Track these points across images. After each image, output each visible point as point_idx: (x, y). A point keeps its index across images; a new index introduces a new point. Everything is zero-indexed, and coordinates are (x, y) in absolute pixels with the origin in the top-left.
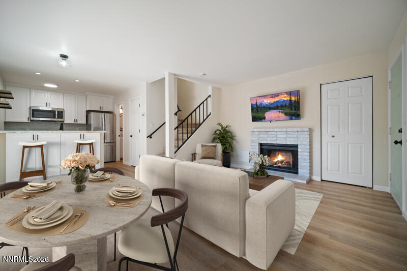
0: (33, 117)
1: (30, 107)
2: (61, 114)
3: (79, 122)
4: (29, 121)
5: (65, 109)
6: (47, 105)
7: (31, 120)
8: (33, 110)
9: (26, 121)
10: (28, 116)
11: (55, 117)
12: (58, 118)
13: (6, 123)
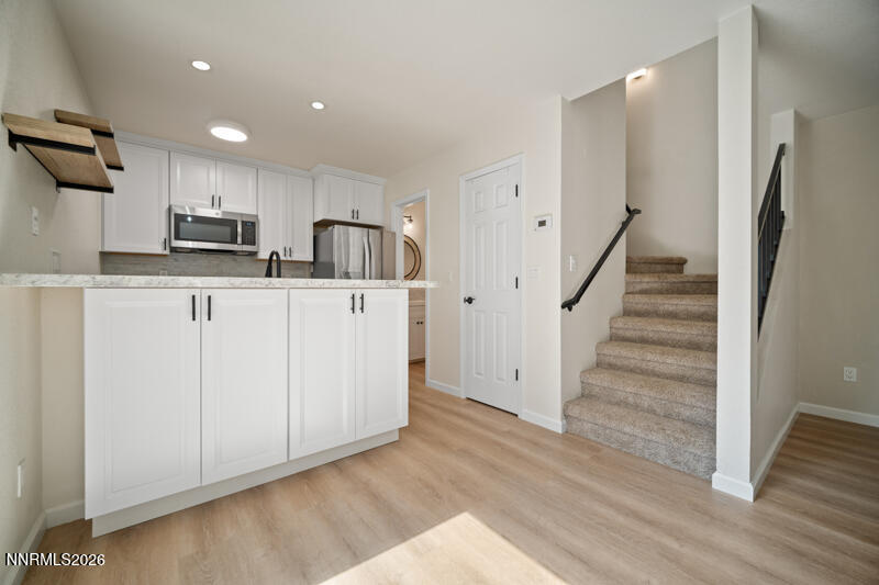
0: (178, 237)
1: (170, 209)
2: (250, 230)
3: (296, 257)
4: (167, 252)
5: (260, 217)
6: (215, 201)
7: (174, 250)
8: (176, 215)
9: (158, 249)
10: (164, 235)
11: (234, 241)
12: (243, 243)
13: (104, 255)
